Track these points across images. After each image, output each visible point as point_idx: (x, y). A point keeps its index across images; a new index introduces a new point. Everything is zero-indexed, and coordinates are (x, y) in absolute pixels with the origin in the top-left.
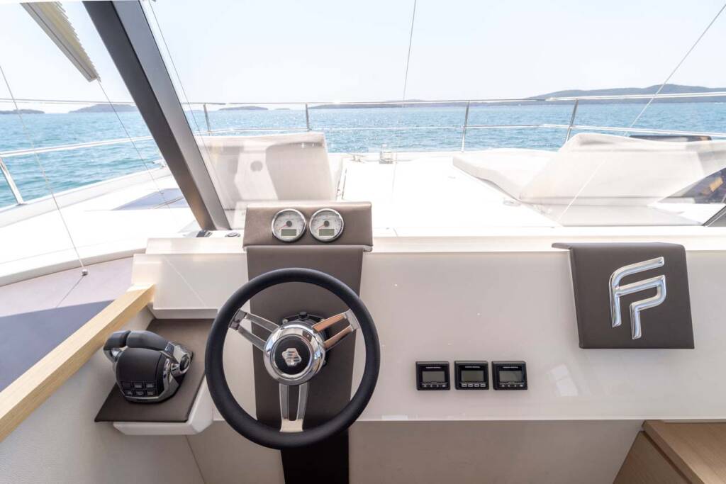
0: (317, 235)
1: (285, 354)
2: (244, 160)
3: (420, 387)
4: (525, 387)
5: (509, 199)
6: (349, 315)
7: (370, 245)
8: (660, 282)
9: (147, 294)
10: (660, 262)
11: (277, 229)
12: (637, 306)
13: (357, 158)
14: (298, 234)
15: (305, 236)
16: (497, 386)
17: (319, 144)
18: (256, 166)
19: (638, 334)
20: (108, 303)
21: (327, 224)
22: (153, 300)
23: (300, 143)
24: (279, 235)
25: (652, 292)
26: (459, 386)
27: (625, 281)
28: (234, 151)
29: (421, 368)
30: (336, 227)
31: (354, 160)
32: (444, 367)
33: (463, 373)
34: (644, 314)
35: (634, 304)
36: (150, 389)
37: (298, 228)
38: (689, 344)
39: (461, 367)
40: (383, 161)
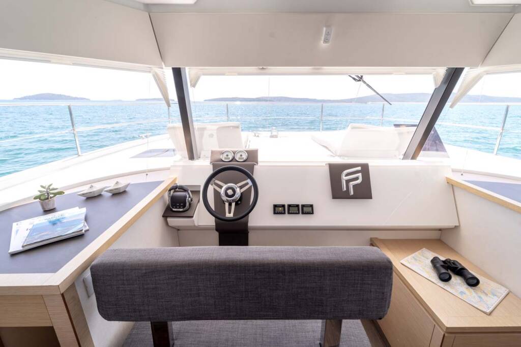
0: (237, 159)
1: (228, 191)
2: (206, 133)
3: (275, 213)
4: (313, 213)
5: (332, 154)
6: (249, 181)
7: (257, 163)
8: (360, 175)
9: (175, 179)
10: (359, 168)
11: (223, 157)
12: (352, 184)
13: (257, 135)
14: (230, 159)
15: (233, 159)
16: (303, 213)
17: (238, 127)
18: (211, 136)
19: (352, 193)
20: (163, 181)
21: (241, 155)
22: (177, 182)
23: (230, 127)
24: (224, 159)
25: (357, 179)
26: (289, 213)
27: (347, 175)
28: (203, 129)
29: (275, 206)
30: (245, 156)
31: (255, 136)
32: (283, 206)
33: (290, 208)
34: (354, 186)
35: (351, 183)
36: (182, 206)
37: (231, 157)
38: (370, 197)
39: (289, 206)
40: (272, 137)
